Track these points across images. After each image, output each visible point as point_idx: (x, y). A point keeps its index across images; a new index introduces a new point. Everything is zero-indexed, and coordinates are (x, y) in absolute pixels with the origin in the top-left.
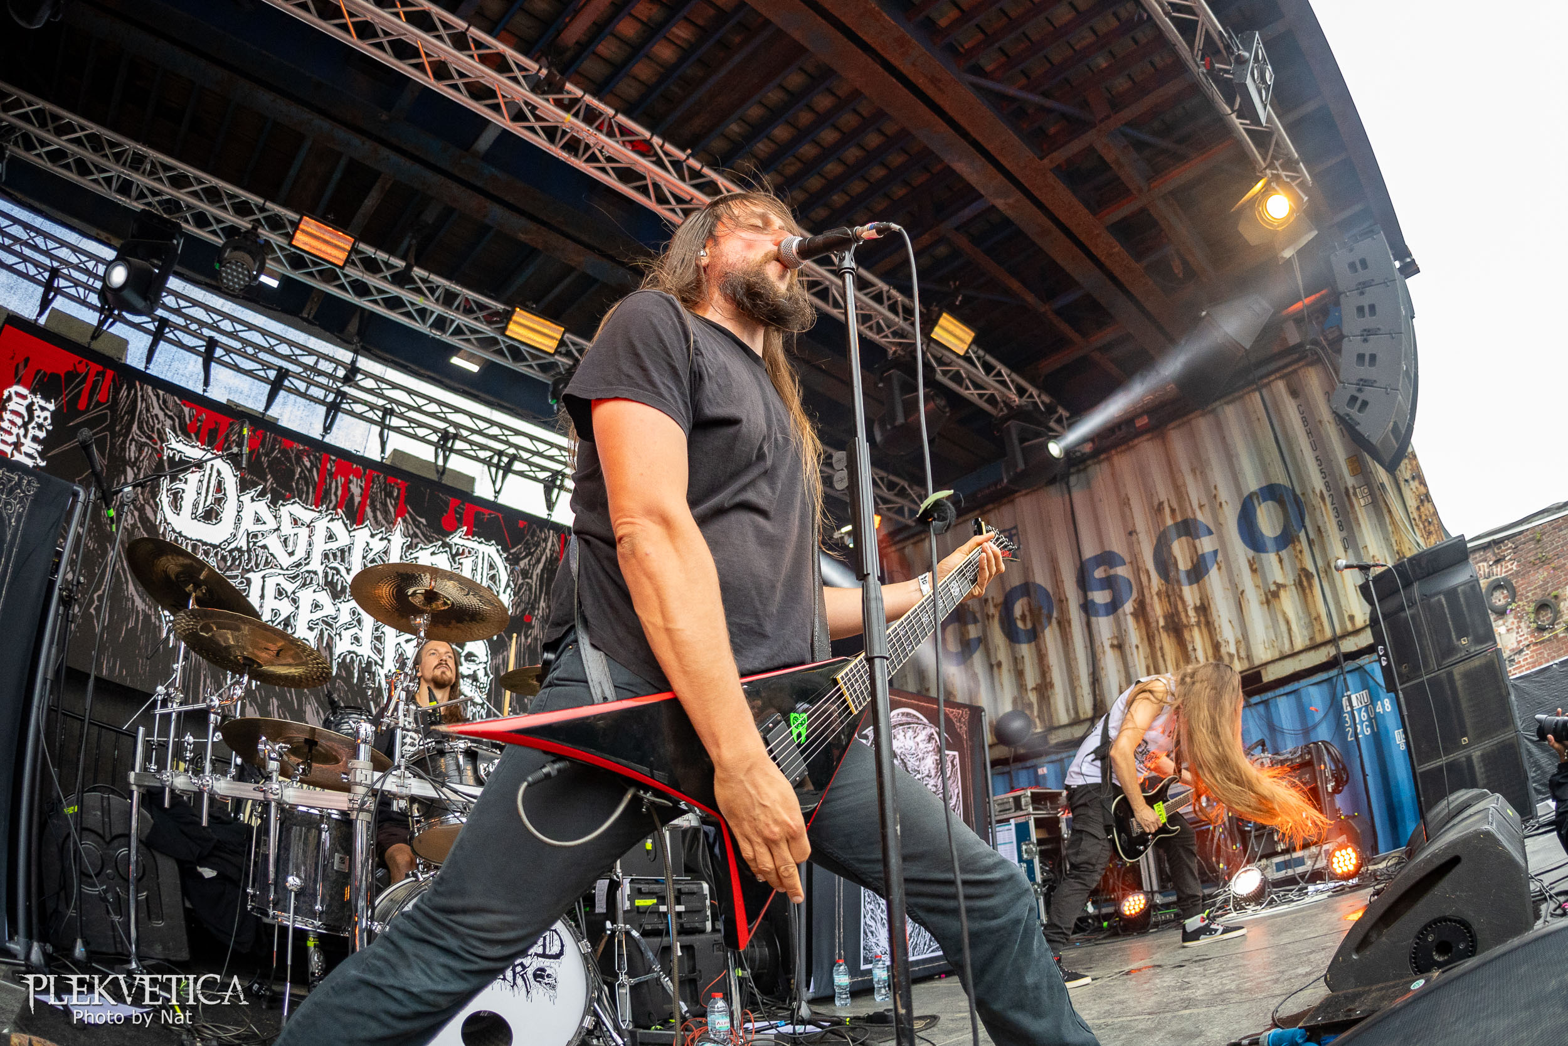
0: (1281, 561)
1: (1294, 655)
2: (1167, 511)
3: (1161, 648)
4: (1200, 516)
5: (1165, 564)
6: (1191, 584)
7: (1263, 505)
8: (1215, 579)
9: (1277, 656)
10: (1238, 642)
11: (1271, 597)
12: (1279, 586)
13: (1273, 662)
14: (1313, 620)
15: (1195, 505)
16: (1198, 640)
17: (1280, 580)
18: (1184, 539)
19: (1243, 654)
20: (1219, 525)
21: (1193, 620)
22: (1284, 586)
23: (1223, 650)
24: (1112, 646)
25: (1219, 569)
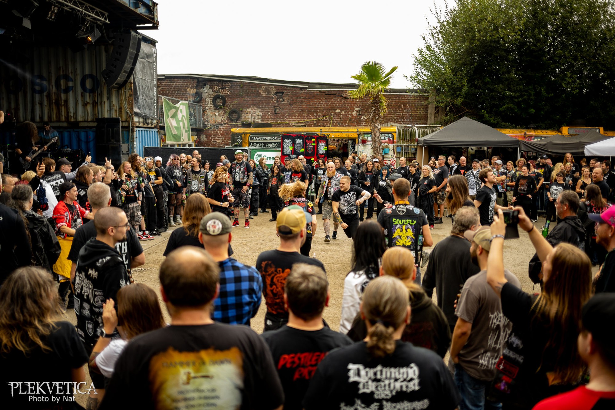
0: (90, 96)
1: (88, 122)
2: (61, 70)
3: (53, 108)
4: (70, 75)
5: (58, 85)
6: (64, 93)
7: (89, 79)
8: (71, 94)
9: (83, 120)
10: (74, 113)
11: (85, 105)
12: (88, 103)
13: (82, 122)
14: (94, 115)
15: (70, 72)
16: (63, 110)
17: (88, 101)
18: (65, 80)
19: (75, 117)
20: (75, 80)
21: (63, 103)
22: (89, 103)
23: (69, 114)
24: (39, 103)
25: (73, 92)
